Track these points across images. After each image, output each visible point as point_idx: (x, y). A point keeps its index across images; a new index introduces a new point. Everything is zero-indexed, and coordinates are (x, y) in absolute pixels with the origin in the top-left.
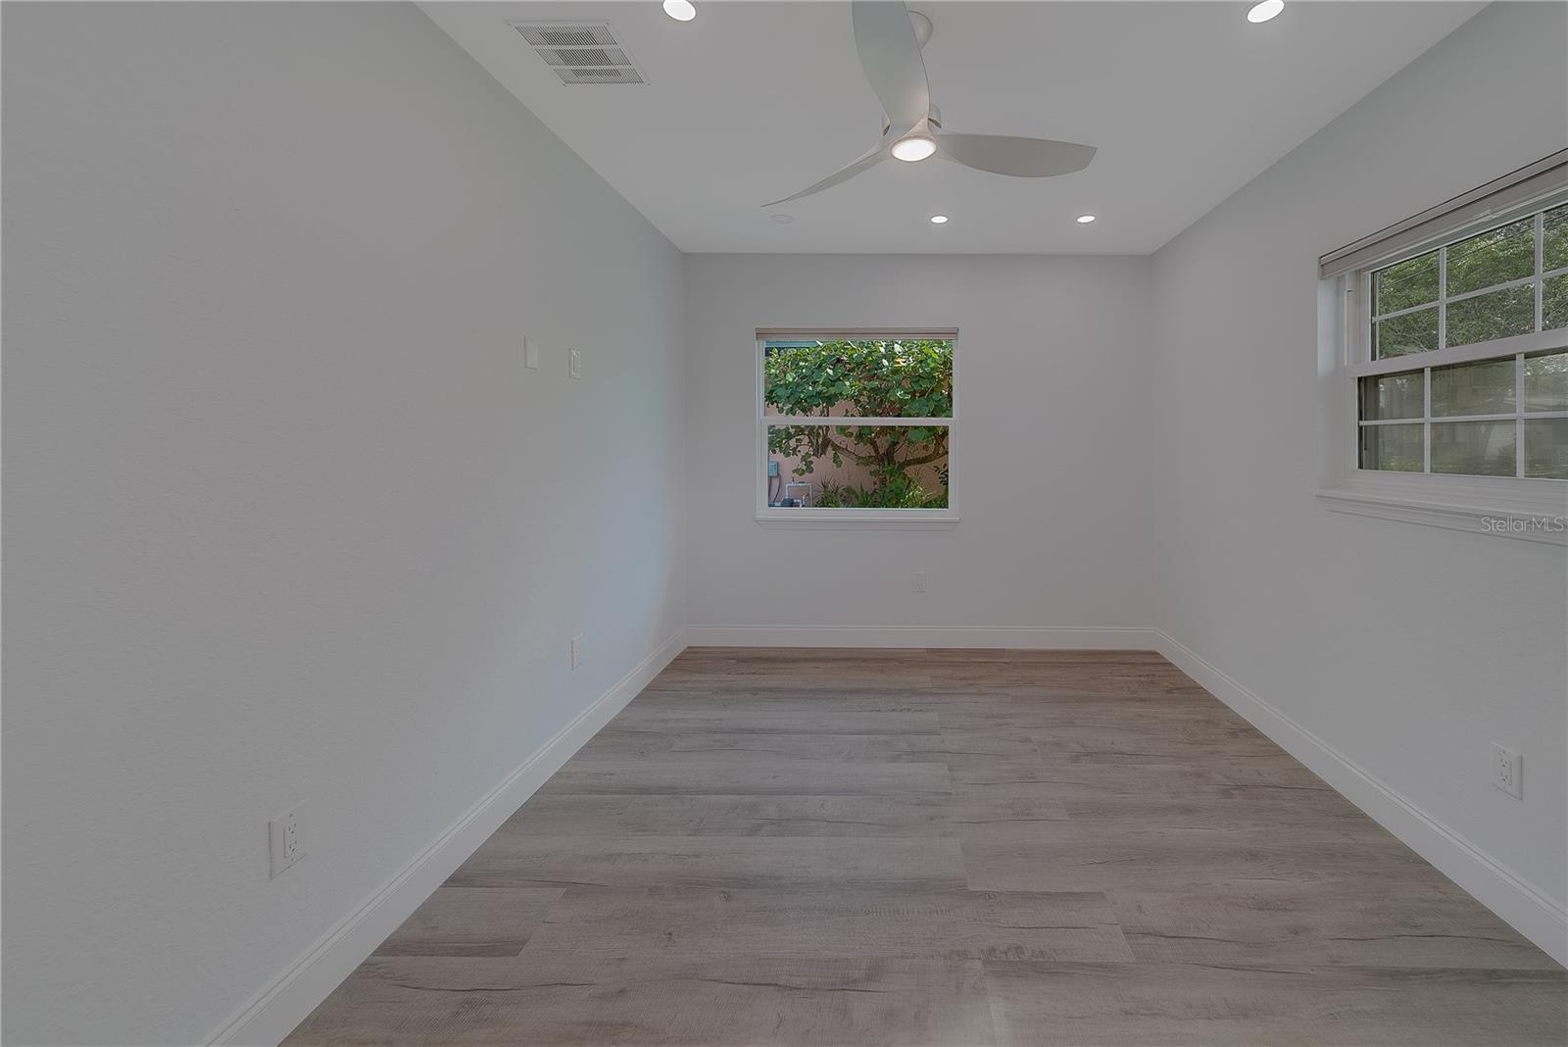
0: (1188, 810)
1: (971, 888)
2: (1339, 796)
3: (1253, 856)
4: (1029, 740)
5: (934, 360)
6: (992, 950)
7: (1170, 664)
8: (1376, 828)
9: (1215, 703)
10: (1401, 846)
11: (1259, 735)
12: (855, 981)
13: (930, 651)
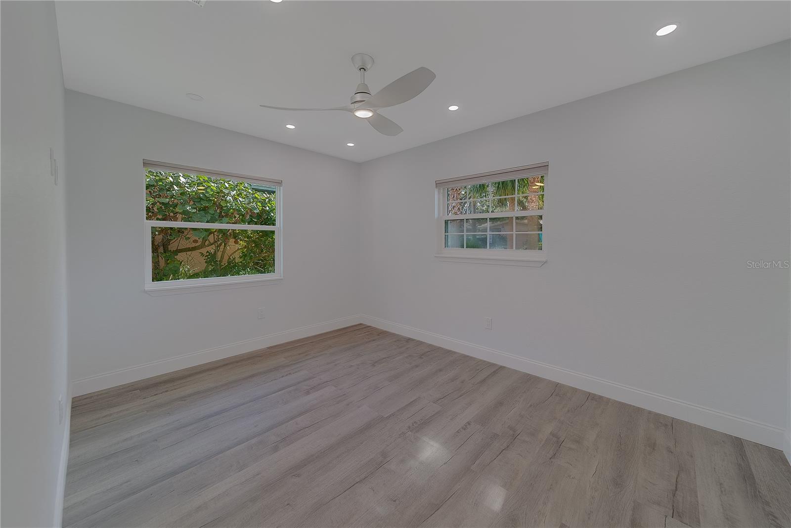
0: (417, 366)
1: (386, 416)
2: (443, 349)
3: (440, 370)
4: (351, 366)
5: (212, 190)
6: (409, 427)
7: (370, 326)
8: (455, 353)
9: (394, 335)
10: (463, 354)
11: (413, 340)
12: (381, 462)
13: (268, 348)
